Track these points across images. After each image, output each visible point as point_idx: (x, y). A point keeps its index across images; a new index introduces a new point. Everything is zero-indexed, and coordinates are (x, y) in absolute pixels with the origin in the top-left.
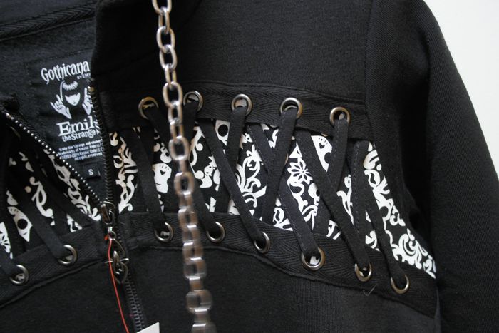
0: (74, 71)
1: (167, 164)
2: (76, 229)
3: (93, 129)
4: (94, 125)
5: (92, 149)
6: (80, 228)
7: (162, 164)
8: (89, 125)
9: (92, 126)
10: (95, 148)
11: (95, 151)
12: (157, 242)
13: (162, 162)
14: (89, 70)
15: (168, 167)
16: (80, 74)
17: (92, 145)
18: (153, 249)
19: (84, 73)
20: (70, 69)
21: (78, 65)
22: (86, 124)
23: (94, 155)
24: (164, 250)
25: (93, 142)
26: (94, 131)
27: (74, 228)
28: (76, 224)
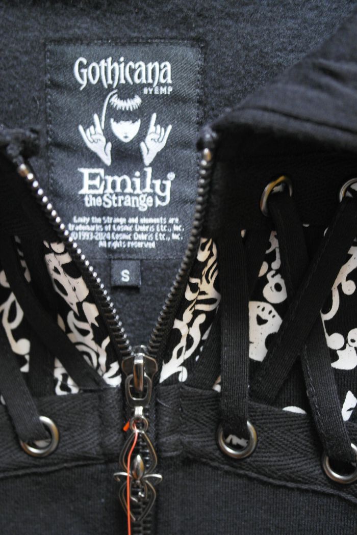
0: (139, 76)
1: (274, 305)
2: (69, 390)
3: (149, 194)
4: (153, 187)
5: (140, 232)
6: (75, 390)
7: (262, 304)
8: (143, 186)
9: (148, 189)
10: (145, 233)
11: (143, 237)
12: (217, 454)
13: (265, 300)
14: (170, 81)
15: (274, 312)
16: (150, 85)
17: (140, 224)
18: (205, 464)
19: (160, 85)
20: (132, 71)
21: (150, 66)
22: (138, 182)
23: (140, 245)
24: (227, 472)
25: (144, 220)
26: (150, 200)
27: (64, 387)
28: (70, 382)
